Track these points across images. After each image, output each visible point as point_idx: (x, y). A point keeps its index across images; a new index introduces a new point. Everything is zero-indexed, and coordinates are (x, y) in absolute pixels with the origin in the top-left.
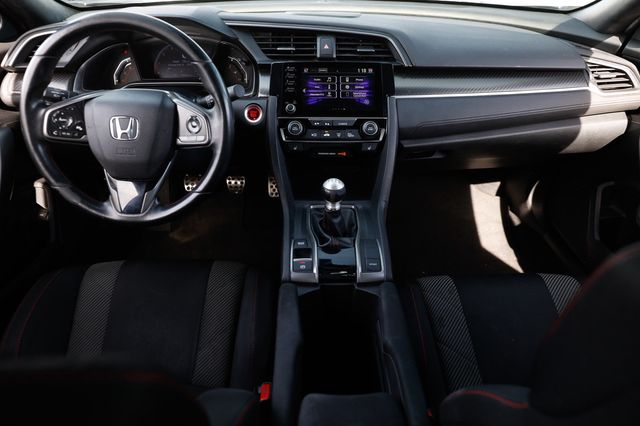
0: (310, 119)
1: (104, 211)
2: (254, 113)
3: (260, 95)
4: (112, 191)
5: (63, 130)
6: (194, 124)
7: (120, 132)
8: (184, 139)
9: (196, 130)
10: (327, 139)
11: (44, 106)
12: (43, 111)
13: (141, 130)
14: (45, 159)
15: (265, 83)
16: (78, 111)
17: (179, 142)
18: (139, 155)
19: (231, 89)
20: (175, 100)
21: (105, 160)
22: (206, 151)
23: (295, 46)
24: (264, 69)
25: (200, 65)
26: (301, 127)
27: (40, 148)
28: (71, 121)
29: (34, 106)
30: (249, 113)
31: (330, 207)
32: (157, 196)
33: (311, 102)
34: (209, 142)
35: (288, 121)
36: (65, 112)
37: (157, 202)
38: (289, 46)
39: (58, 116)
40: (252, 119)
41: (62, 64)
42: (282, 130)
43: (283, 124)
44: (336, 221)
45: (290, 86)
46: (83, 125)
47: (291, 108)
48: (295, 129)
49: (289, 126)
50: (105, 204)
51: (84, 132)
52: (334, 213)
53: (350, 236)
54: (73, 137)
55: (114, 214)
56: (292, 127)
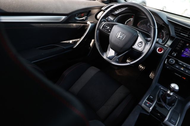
0: (179, 61)
1: (103, 55)
2: (160, 50)
3: (166, 45)
4: (108, 50)
5: (106, 29)
6: (141, 44)
7: (119, 36)
8: (136, 47)
9: (140, 46)
10: (182, 70)
11: (105, 21)
12: (104, 22)
13: (125, 38)
14: (97, 34)
15: (169, 43)
16: (112, 26)
17: (133, 47)
18: (120, 45)
19: (158, 39)
20: (139, 35)
21: (111, 42)
22: (140, 53)
23: (188, 35)
24: (172, 38)
25: (153, 28)
26: (174, 62)
27: (98, 31)
28: (109, 28)
29: (102, 20)
30: (159, 49)
31: (169, 92)
32: (119, 58)
33: (183, 56)
34: (142, 51)
35: (171, 58)
36: (108, 25)
37: (117, 60)
38: (186, 34)
39: (106, 25)
40: (159, 51)
41: (115, 13)
42: (167, 60)
43: (168, 58)
44: (168, 98)
45: (178, 47)
46: (111, 30)
47: (174, 54)
48: (172, 61)
49: (170, 60)
50: (105, 53)
51: (110, 32)
52: (169, 95)
53: (170, 106)
54: (107, 32)
55: (105, 57)
56: (171, 60)
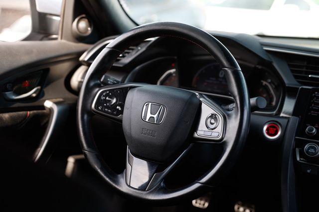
1: (116, 182)
2: (272, 131)
3: (282, 115)
4: (128, 165)
5: (107, 107)
6: (213, 121)
7: (149, 115)
8: (202, 131)
11: (99, 86)
12: (97, 89)
13: (167, 116)
14: (86, 127)
15: (289, 106)
16: (122, 95)
17: (196, 135)
18: (159, 138)
19: (253, 101)
20: (201, 99)
21: (131, 137)
24: (291, 92)
25: (230, 72)
27: (86, 117)
28: (114, 101)
29: (92, 84)
30: (267, 129)
32: (165, 179)
34: (222, 139)
35: (307, 142)
36: (112, 93)
37: (162, 184)
39: (106, 96)
40: (268, 134)
41: (121, 64)
42: (297, 150)
43: (300, 144)
45: (315, 110)
46: (122, 106)
47: (311, 130)
48: (312, 151)
49: (306, 147)
50: (119, 175)
51: (121, 112)
54: (112, 114)
55: (124, 188)
56: (309, 148)
